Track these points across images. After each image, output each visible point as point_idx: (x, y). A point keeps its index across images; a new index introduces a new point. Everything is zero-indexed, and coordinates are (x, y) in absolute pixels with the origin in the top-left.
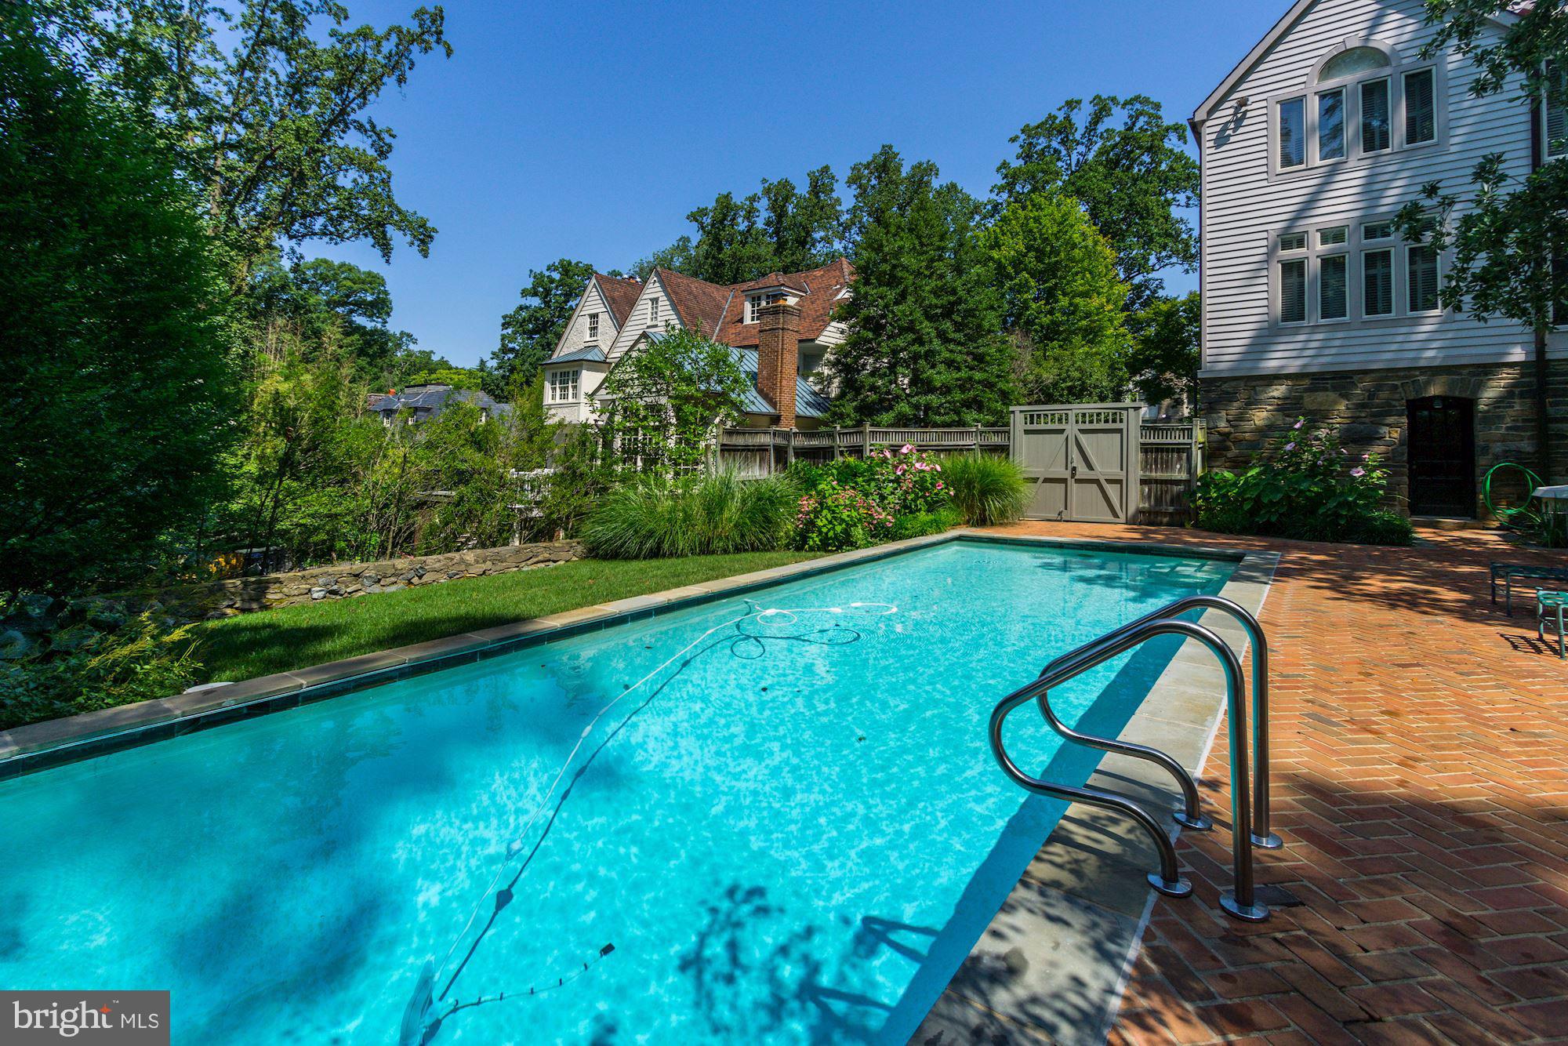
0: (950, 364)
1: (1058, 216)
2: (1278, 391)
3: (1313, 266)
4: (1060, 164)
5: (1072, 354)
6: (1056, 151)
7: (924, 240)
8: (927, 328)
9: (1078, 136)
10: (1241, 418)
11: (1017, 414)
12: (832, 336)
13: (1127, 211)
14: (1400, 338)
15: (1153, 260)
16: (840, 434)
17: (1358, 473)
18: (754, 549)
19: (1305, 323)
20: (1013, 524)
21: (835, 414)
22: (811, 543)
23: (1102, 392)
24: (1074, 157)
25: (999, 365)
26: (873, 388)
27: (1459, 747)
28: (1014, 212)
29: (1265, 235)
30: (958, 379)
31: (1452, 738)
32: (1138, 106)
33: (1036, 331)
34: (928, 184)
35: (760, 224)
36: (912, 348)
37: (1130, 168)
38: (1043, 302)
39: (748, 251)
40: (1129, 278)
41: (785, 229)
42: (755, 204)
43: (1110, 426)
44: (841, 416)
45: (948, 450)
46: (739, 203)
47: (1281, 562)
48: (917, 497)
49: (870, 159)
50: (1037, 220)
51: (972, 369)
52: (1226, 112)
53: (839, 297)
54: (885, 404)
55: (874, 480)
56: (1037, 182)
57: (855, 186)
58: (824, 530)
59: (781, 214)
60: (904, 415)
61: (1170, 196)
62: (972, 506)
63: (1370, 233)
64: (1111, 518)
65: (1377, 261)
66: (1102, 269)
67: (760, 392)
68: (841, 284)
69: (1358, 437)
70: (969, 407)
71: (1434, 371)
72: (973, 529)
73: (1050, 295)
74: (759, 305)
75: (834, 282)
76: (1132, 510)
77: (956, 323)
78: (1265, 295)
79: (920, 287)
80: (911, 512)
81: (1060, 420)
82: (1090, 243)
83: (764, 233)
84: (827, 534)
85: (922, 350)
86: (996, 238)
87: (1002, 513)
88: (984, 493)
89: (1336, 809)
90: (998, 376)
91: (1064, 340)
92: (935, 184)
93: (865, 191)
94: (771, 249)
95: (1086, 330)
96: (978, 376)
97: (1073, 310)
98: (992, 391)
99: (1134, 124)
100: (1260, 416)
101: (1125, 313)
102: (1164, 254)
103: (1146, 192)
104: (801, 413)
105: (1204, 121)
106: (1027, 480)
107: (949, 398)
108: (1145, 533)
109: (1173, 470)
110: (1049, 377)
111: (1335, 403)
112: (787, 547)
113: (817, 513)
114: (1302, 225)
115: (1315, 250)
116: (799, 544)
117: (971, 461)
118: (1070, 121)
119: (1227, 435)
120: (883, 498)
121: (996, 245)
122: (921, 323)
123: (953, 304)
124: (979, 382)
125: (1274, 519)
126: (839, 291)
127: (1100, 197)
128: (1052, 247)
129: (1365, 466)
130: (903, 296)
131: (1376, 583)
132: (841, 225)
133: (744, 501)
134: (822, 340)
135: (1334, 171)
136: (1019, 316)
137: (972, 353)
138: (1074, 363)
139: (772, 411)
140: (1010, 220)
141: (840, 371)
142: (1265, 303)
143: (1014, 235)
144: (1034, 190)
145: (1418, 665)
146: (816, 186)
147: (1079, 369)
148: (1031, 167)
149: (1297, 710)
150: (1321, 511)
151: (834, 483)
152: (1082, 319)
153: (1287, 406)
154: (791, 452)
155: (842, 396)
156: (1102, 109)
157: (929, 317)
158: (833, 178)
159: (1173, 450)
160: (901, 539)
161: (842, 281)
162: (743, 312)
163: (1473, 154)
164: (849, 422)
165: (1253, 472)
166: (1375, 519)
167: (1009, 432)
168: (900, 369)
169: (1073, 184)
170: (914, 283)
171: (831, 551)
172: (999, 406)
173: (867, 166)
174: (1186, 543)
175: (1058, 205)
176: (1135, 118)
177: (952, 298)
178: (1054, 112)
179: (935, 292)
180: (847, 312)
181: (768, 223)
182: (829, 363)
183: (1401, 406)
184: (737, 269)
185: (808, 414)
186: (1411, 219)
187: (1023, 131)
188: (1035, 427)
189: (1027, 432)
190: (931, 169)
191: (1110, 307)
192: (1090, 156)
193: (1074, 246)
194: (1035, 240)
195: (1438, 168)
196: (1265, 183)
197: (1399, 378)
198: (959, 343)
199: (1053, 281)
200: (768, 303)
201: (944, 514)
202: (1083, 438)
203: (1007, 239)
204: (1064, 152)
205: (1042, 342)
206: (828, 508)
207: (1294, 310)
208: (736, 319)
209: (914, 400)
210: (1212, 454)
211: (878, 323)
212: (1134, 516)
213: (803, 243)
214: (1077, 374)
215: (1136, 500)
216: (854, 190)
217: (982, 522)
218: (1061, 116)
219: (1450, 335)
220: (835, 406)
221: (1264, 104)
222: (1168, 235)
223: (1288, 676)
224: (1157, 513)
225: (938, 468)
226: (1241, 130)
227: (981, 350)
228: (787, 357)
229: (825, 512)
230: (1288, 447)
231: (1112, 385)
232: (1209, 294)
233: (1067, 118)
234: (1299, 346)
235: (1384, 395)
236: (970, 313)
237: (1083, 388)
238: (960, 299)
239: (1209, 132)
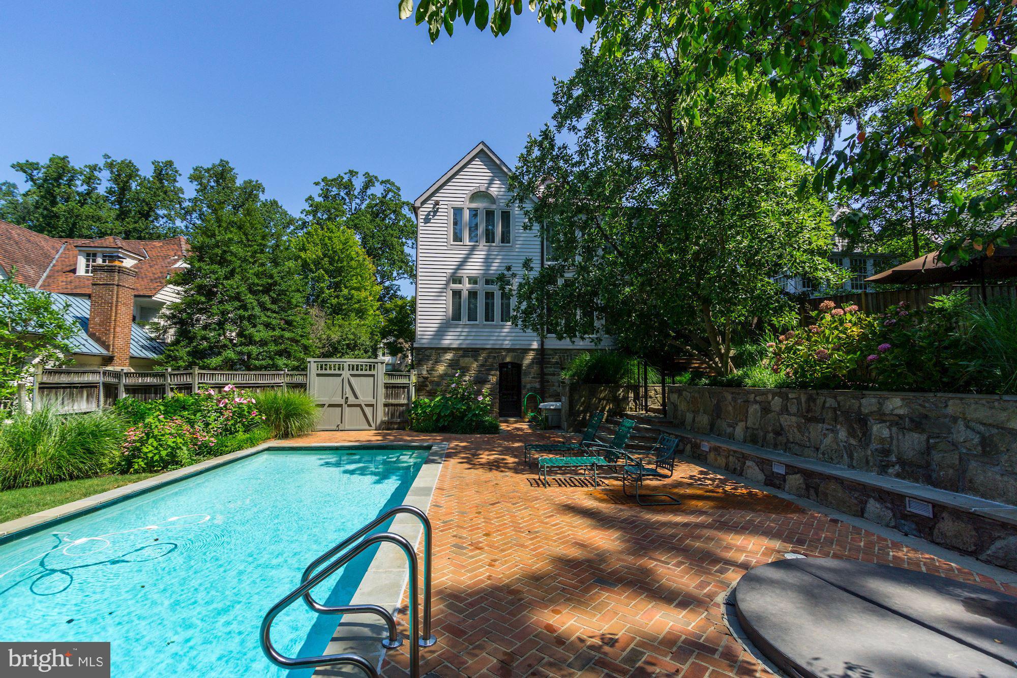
0: (267, 326)
1: (342, 239)
2: (449, 356)
3: (465, 294)
4: (345, 207)
5: (350, 324)
6: (343, 198)
7: (250, 237)
8: (249, 298)
9: (356, 193)
10: (433, 369)
11: (312, 363)
12: (169, 295)
13: (382, 244)
14: (497, 334)
15: (395, 274)
16: (171, 375)
17: (480, 398)
18: (72, 477)
19: (461, 323)
20: (307, 435)
21: (170, 356)
22: (136, 467)
23: (366, 348)
24: (354, 206)
25: (302, 329)
26: (204, 338)
27: (511, 547)
28: (316, 230)
29: (445, 275)
30: (272, 337)
31: (509, 542)
32: (389, 186)
33: (328, 307)
34: (256, 196)
35: (101, 190)
36: (239, 312)
37: (384, 219)
38: (333, 290)
39: (87, 210)
40: (381, 283)
41: (128, 201)
42: (96, 173)
43: (368, 372)
44: (175, 359)
45: (263, 387)
46: (77, 167)
47: (448, 449)
48: (236, 423)
49: (210, 166)
50: (330, 238)
51: (283, 330)
52: (429, 206)
53: (176, 266)
54: (215, 349)
55: (200, 411)
56: (331, 214)
57: (196, 183)
58: (150, 455)
59: (124, 188)
60: (230, 359)
61: (404, 240)
62: (279, 426)
63: (488, 282)
64: (367, 427)
65: (489, 296)
66: (367, 275)
67: (92, 336)
68: (179, 256)
69: (480, 381)
70: (280, 355)
71: (509, 350)
72: (280, 441)
73: (337, 286)
74: (94, 261)
75: (173, 253)
76: (379, 422)
77: (273, 298)
78: (444, 306)
79: (246, 270)
80: (231, 434)
81: (339, 369)
82: (361, 258)
83: (106, 199)
84: (152, 458)
85: (246, 314)
86: (303, 244)
87: (300, 429)
88: (288, 416)
89: (462, 605)
90: (302, 336)
91: (345, 314)
92: (262, 197)
93: (205, 188)
94: (113, 214)
95: (358, 310)
96: (287, 335)
97: (349, 298)
98: (297, 345)
99: (386, 195)
100: (441, 369)
101: (379, 303)
102: (400, 271)
103: (392, 235)
104: (136, 355)
105: (419, 208)
106: (318, 405)
107: (266, 349)
108: (384, 436)
109: (400, 399)
110: (335, 337)
111: (472, 363)
112: (112, 471)
113: (143, 442)
114: (461, 273)
115: (466, 286)
116: (125, 468)
117: (279, 394)
118: (351, 183)
119: (427, 378)
120: (207, 425)
121: (303, 249)
122: (246, 295)
123: (271, 285)
124: (288, 339)
125: (446, 424)
126: (176, 261)
127: (368, 232)
128: (339, 257)
129: (483, 395)
130: (232, 273)
131: (485, 457)
132: (184, 209)
133: (63, 437)
134: (158, 297)
135: (473, 249)
136: (318, 297)
137: (284, 319)
138: (350, 329)
139: (104, 352)
140: (313, 235)
141: (175, 324)
142: (444, 310)
143: (316, 245)
144: (329, 219)
145: (498, 503)
146: (160, 174)
147: (353, 334)
148: (327, 204)
149: (448, 543)
150: (466, 419)
151: (161, 417)
152: (356, 303)
153: (453, 364)
154: (122, 389)
155: (176, 343)
156: (369, 182)
157: (252, 292)
158: (177, 172)
159: (400, 387)
160: (221, 454)
161: (180, 253)
162: (76, 264)
163: (522, 254)
164: (181, 363)
165: (437, 399)
166: (486, 421)
167: (306, 375)
168: (228, 326)
169: (353, 221)
170: (241, 266)
171: (157, 471)
172: (302, 355)
173: (208, 171)
174: (405, 441)
175: (343, 232)
176: (388, 191)
177: (269, 281)
178: (342, 175)
179: (257, 275)
180: (184, 278)
181: (110, 192)
182: (164, 316)
183: (496, 366)
184: (74, 224)
185: (143, 355)
186: (502, 280)
187: (323, 180)
188: (324, 372)
189: (318, 375)
190: (259, 187)
191: (371, 298)
192: (363, 207)
193: (352, 259)
194: (329, 250)
195: (511, 257)
196: (445, 248)
197: (496, 353)
198: (274, 312)
199: (339, 278)
200: (104, 261)
201: (257, 432)
202: (352, 380)
203: (310, 246)
204: (348, 200)
205: (331, 315)
206: (155, 437)
207: (457, 316)
208: (68, 269)
209: (238, 349)
210: (420, 388)
211: (210, 290)
212: (380, 425)
213: (146, 216)
214: (352, 337)
215: (381, 416)
216: (195, 185)
217: (286, 435)
218: (346, 178)
219: (514, 334)
220: (169, 350)
221: (446, 207)
222: (403, 262)
223: (446, 522)
224: (392, 423)
225: (254, 401)
226: (436, 217)
227: (291, 318)
228: (122, 309)
229: (150, 441)
230: (453, 386)
231: (371, 344)
232: (420, 298)
233: (350, 180)
234: (458, 334)
235: (490, 360)
236: (283, 292)
237: (356, 345)
238: (276, 282)
239: (422, 213)
